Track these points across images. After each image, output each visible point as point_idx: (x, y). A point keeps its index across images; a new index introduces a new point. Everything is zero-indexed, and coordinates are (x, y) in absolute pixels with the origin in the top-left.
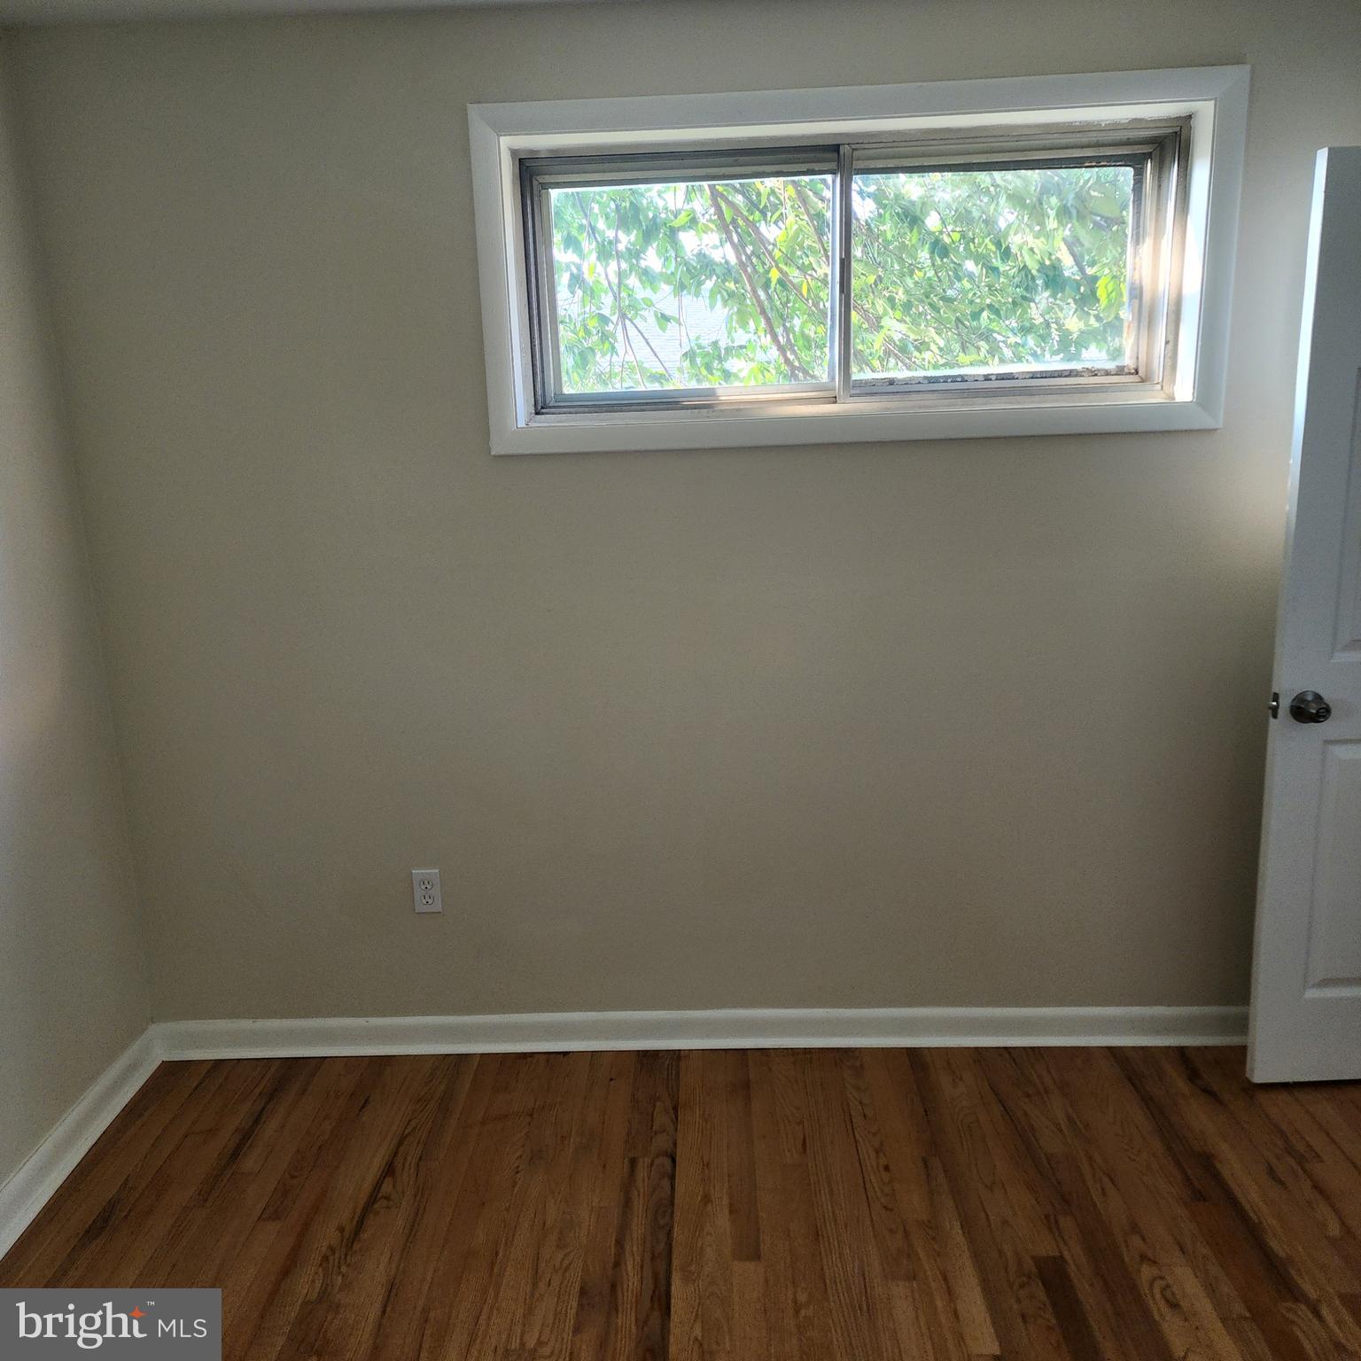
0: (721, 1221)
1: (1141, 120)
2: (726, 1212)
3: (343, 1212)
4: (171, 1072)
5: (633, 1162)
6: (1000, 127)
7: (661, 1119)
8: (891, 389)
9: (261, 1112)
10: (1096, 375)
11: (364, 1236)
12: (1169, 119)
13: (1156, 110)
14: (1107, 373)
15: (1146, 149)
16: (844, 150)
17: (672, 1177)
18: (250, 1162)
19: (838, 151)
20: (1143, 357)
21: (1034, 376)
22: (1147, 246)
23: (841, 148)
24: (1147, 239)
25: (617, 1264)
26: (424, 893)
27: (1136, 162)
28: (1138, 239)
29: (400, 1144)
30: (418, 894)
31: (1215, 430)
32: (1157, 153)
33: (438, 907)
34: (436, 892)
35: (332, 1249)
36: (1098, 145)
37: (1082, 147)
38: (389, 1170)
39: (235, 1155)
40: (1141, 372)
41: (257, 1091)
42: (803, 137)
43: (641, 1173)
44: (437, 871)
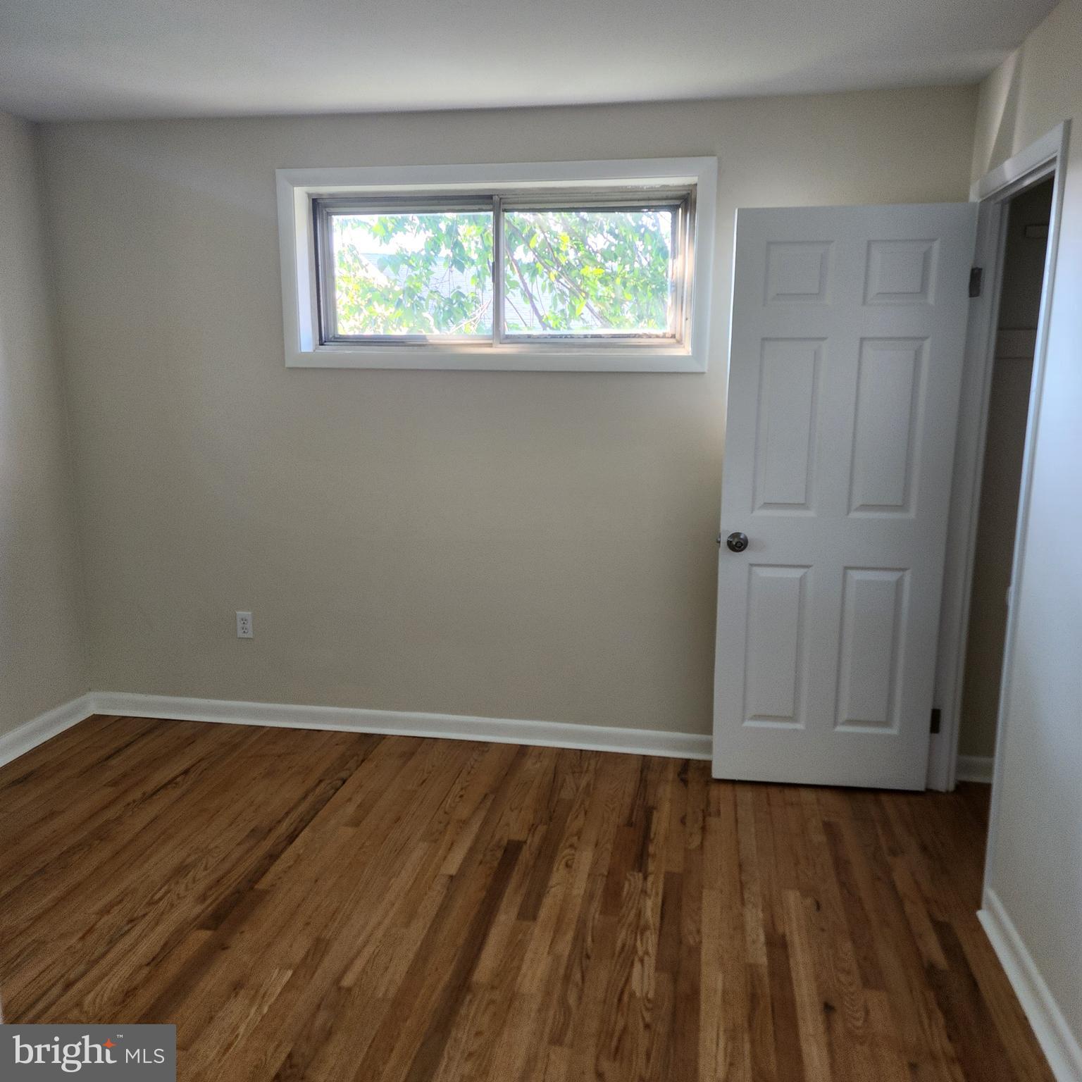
0: (350, 809)
1: (668, 186)
2: (356, 805)
3: (150, 786)
4: (96, 719)
5: (320, 781)
6: (585, 188)
7: (352, 764)
8: (529, 340)
9: (132, 742)
10: (650, 337)
11: (155, 797)
12: (684, 186)
13: (676, 180)
14: (657, 337)
15: (677, 202)
16: (496, 198)
17: (337, 790)
18: (113, 762)
19: (492, 198)
20: (678, 329)
21: (614, 336)
22: (680, 258)
23: (494, 197)
24: (679, 256)
25: (279, 822)
26: (243, 625)
27: (673, 209)
28: (674, 257)
29: (199, 762)
30: (240, 625)
31: (703, 373)
32: (683, 205)
33: (250, 635)
34: (249, 625)
35: (134, 801)
36: (649, 199)
37: (639, 200)
38: (186, 772)
39: (109, 757)
40: (677, 336)
41: (136, 732)
42: (472, 190)
43: (322, 785)
44: (250, 613)
